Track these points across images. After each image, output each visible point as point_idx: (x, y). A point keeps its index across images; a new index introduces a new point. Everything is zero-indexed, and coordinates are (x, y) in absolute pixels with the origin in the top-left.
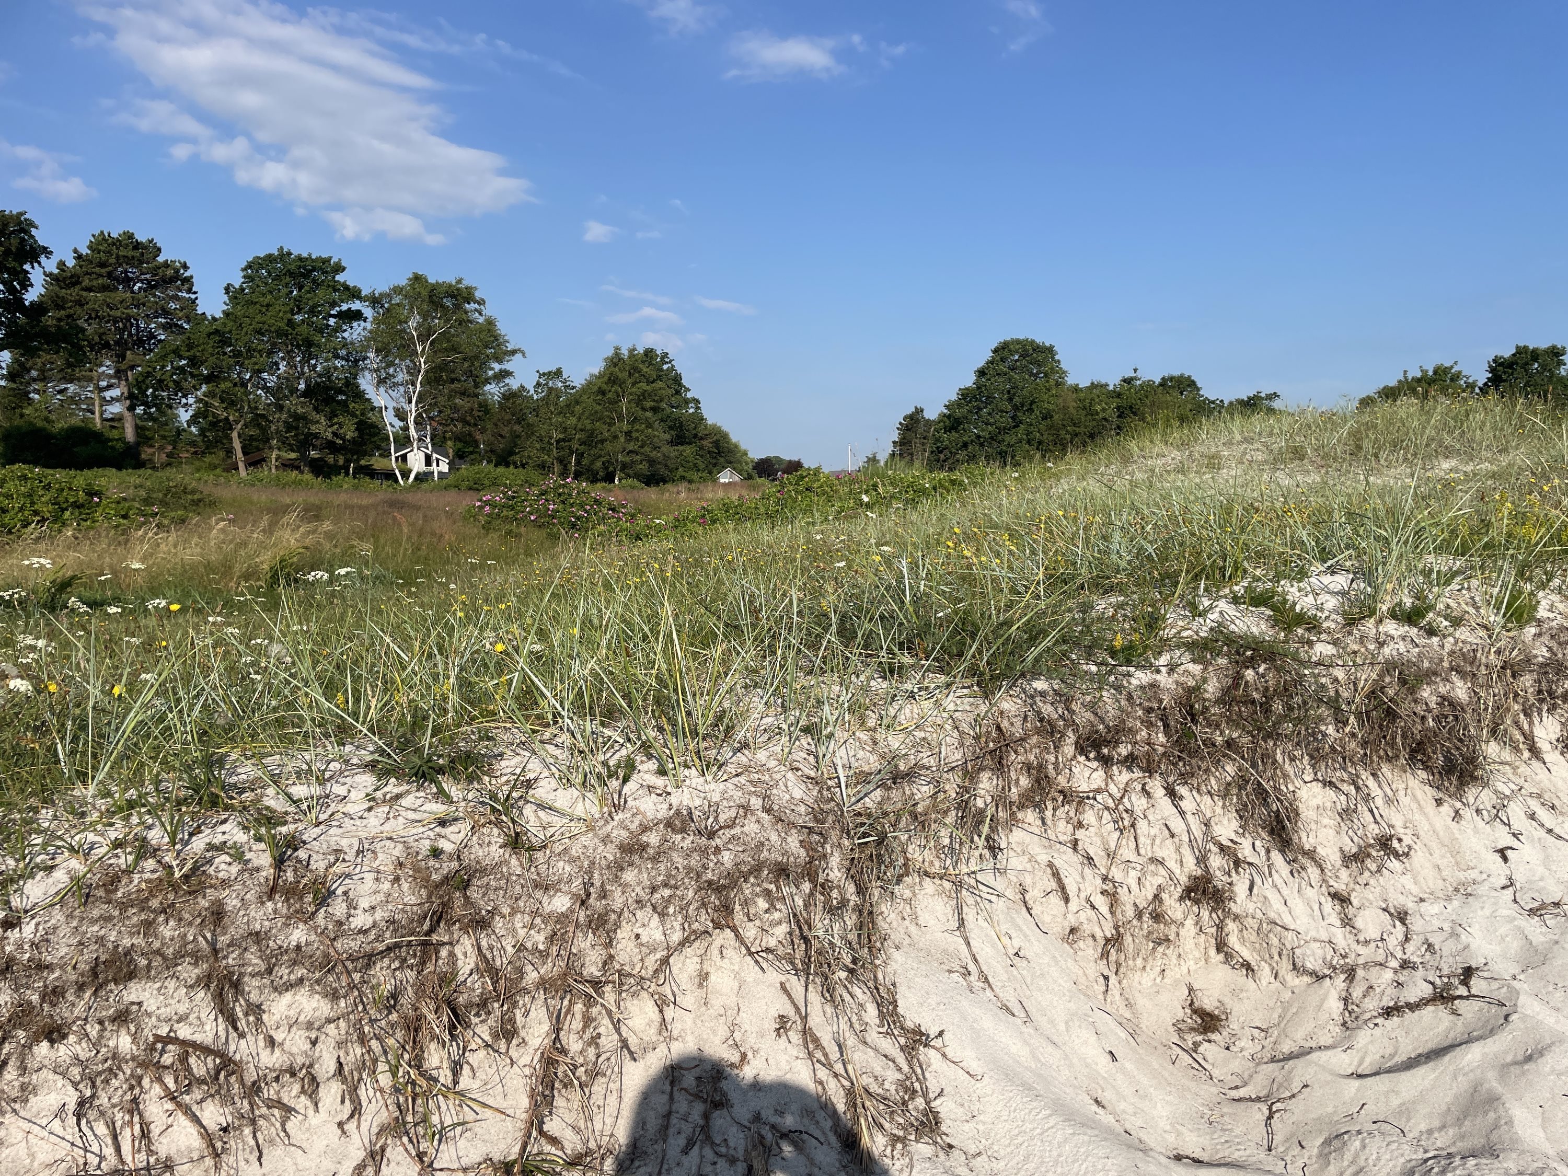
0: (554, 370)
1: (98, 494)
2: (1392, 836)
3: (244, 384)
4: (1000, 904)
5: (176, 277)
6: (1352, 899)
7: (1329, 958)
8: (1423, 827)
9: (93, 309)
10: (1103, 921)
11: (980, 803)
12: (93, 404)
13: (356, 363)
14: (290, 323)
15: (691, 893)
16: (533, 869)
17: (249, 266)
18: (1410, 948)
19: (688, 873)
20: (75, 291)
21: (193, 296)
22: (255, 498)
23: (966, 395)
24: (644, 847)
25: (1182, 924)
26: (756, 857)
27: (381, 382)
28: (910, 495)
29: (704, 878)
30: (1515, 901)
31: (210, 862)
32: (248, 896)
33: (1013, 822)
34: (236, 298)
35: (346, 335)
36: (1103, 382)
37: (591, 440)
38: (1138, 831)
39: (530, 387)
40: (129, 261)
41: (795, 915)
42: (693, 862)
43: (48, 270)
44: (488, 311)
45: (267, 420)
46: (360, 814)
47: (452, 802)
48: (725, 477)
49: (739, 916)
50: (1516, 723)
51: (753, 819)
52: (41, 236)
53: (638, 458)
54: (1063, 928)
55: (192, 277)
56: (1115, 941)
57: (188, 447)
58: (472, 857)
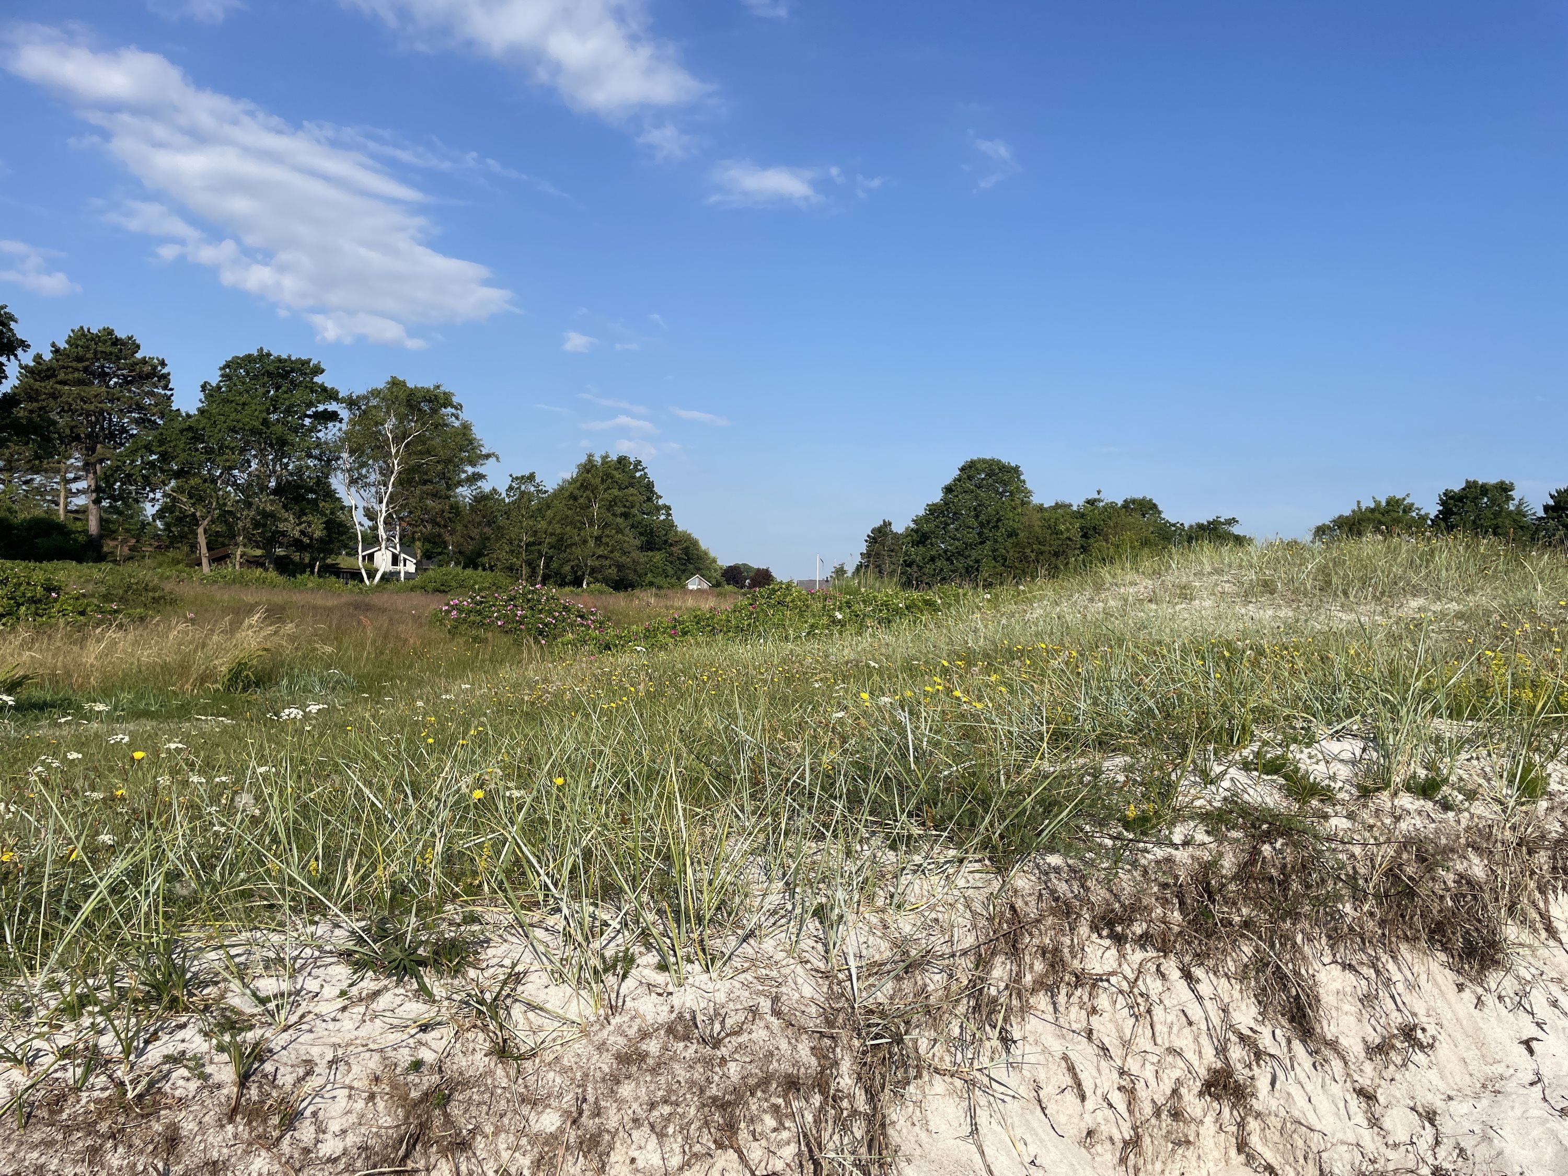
0: (527, 474)
1: (57, 589)
2: (1415, 1026)
3: (214, 481)
4: (1013, 1106)
5: (154, 373)
6: (1378, 1095)
7: (1357, 1163)
8: (1447, 1016)
9: (67, 403)
10: (1121, 1121)
11: (993, 991)
12: (58, 496)
13: (328, 462)
14: (265, 422)
15: (693, 1111)
16: (520, 1081)
17: (227, 366)
18: (1442, 1152)
19: (690, 1088)
20: (50, 385)
21: (169, 393)
22: (218, 597)
23: (933, 510)
24: (643, 1057)
25: (1201, 1122)
26: (765, 1069)
27: (353, 482)
28: (884, 614)
29: (708, 1094)
30: (1545, 1099)
31: (166, 1077)
32: (207, 1118)
33: (1026, 1009)
34: (212, 396)
35: (320, 435)
36: (1067, 502)
37: (560, 544)
38: (1155, 1018)
39: (502, 490)
40: (107, 356)
41: (805, 1135)
42: (696, 1075)
43: (23, 363)
44: (465, 416)
45: (235, 517)
46: (333, 1015)
47: (434, 1001)
48: (694, 584)
49: (744, 1135)
50: (1534, 903)
51: (762, 1024)
52: (20, 330)
53: (607, 563)
54: (1080, 1132)
55: (169, 374)
56: (1134, 1143)
57: (152, 541)
58: (455, 1067)
